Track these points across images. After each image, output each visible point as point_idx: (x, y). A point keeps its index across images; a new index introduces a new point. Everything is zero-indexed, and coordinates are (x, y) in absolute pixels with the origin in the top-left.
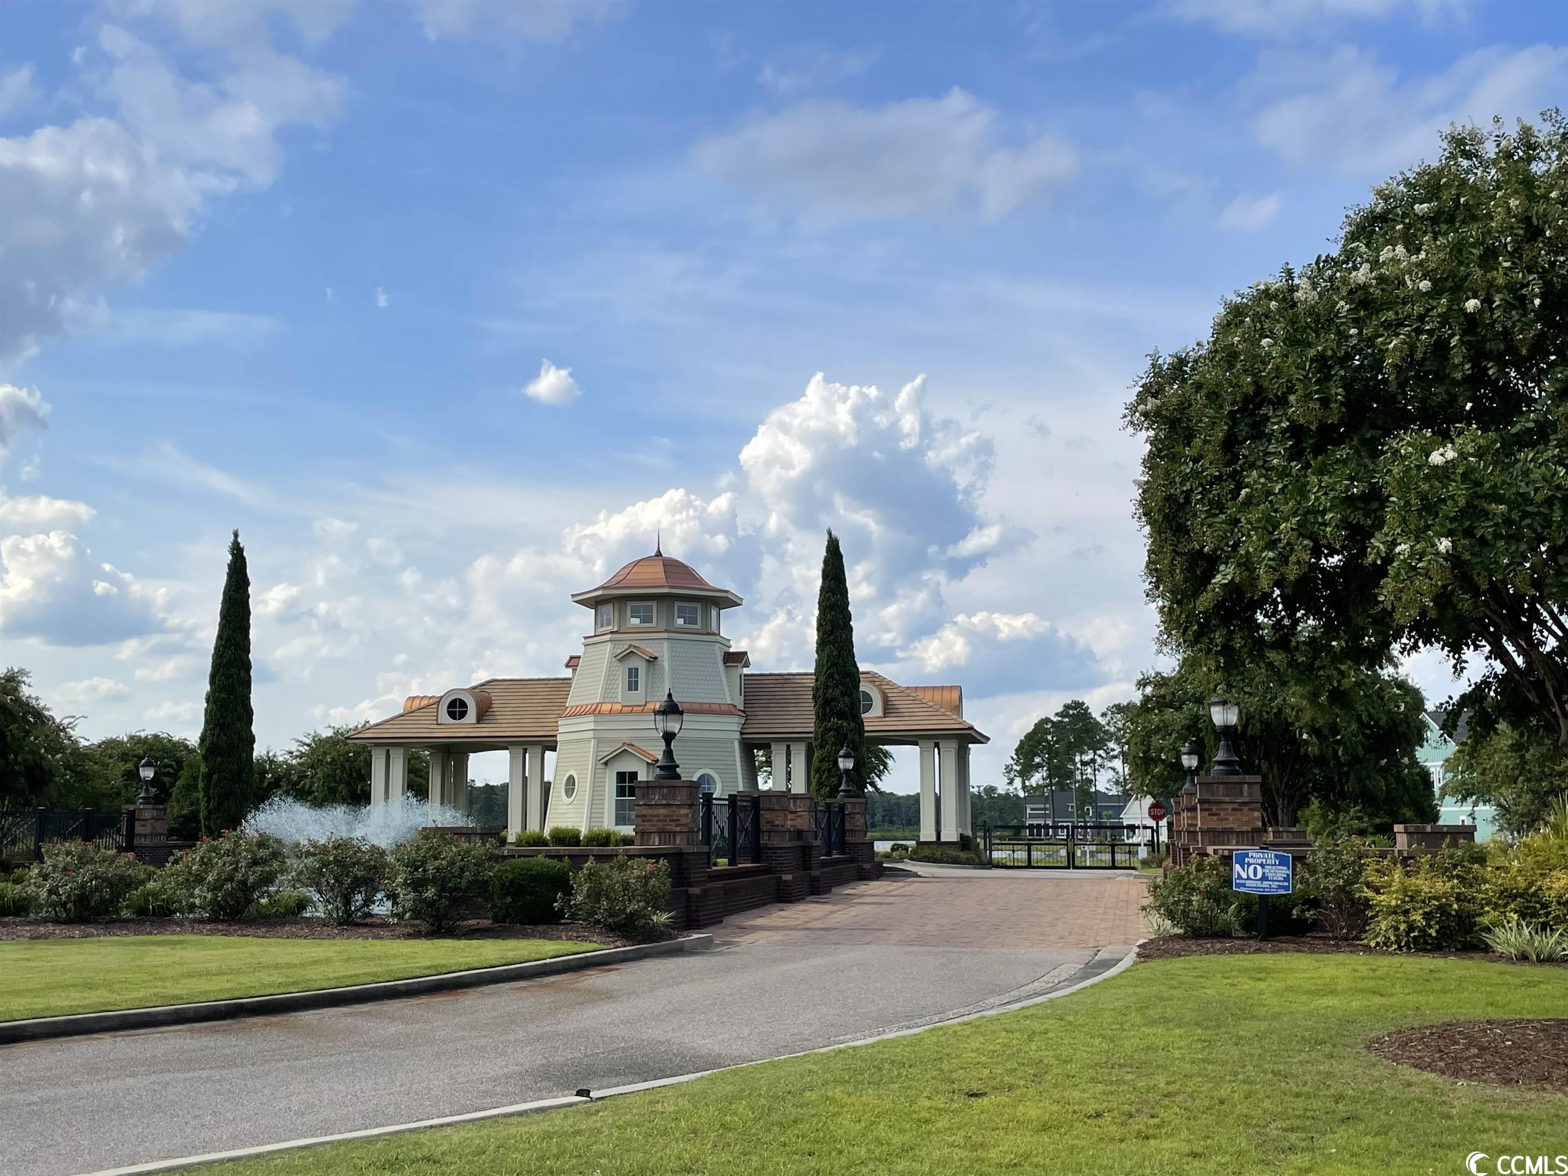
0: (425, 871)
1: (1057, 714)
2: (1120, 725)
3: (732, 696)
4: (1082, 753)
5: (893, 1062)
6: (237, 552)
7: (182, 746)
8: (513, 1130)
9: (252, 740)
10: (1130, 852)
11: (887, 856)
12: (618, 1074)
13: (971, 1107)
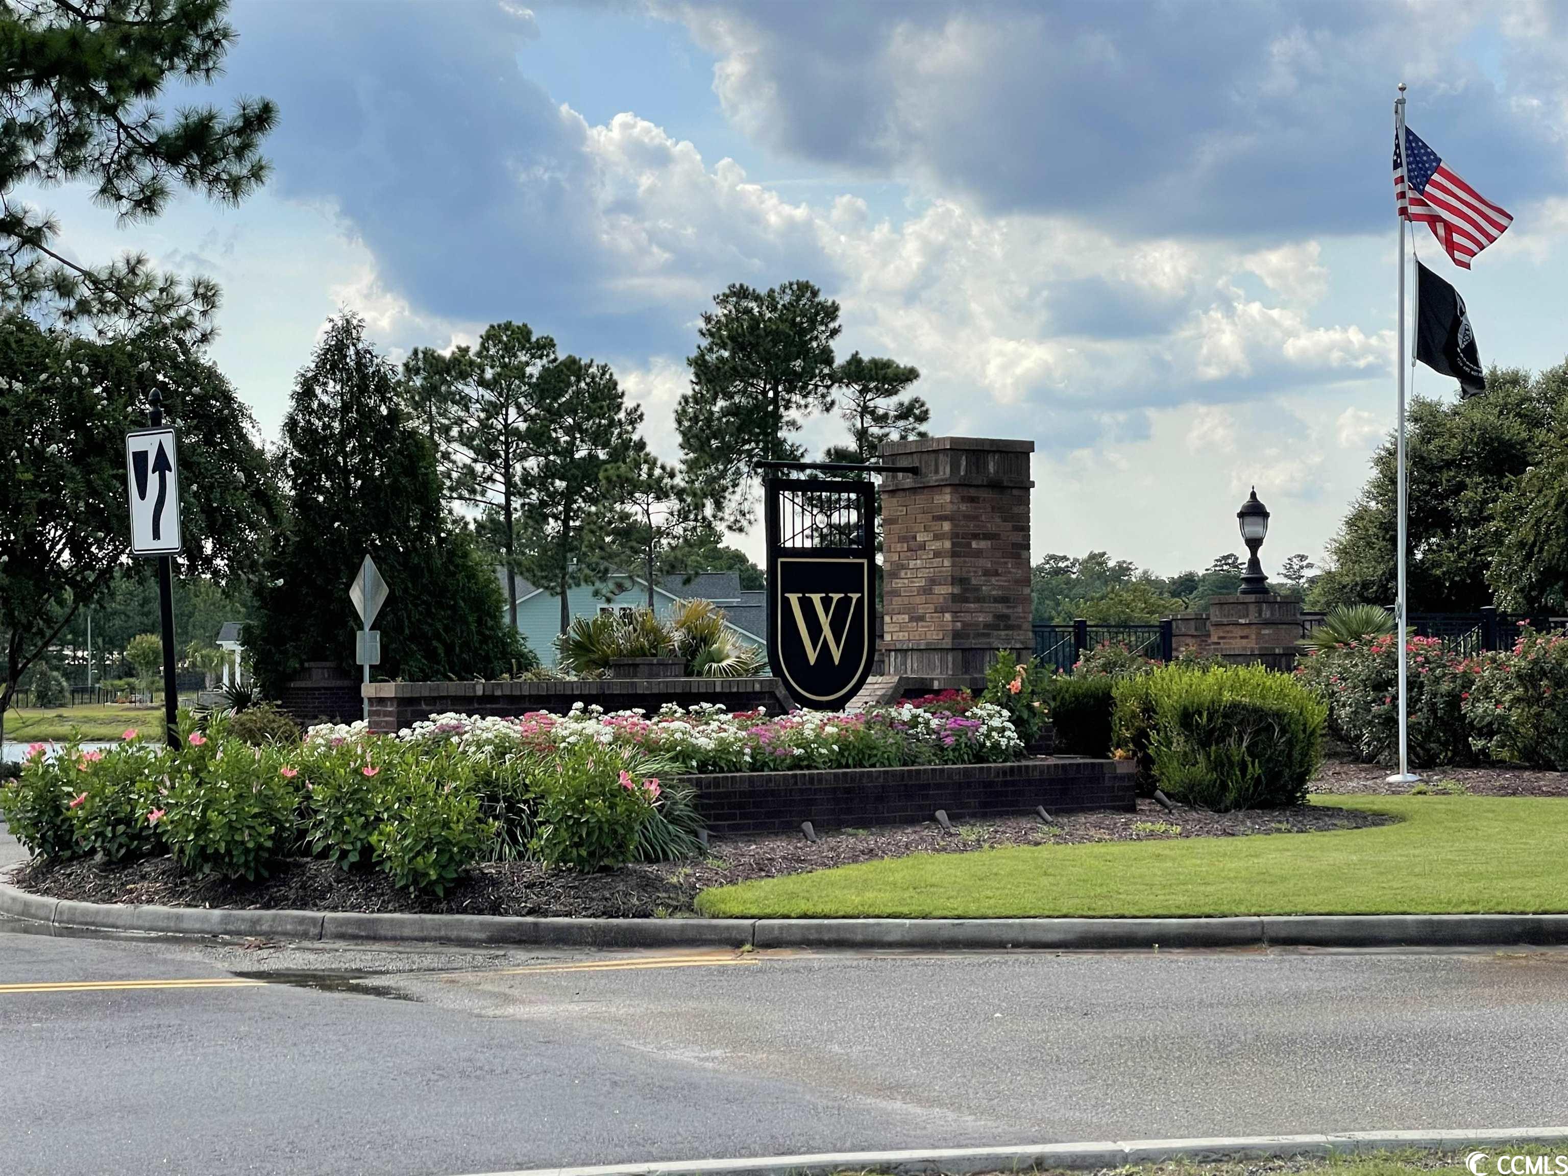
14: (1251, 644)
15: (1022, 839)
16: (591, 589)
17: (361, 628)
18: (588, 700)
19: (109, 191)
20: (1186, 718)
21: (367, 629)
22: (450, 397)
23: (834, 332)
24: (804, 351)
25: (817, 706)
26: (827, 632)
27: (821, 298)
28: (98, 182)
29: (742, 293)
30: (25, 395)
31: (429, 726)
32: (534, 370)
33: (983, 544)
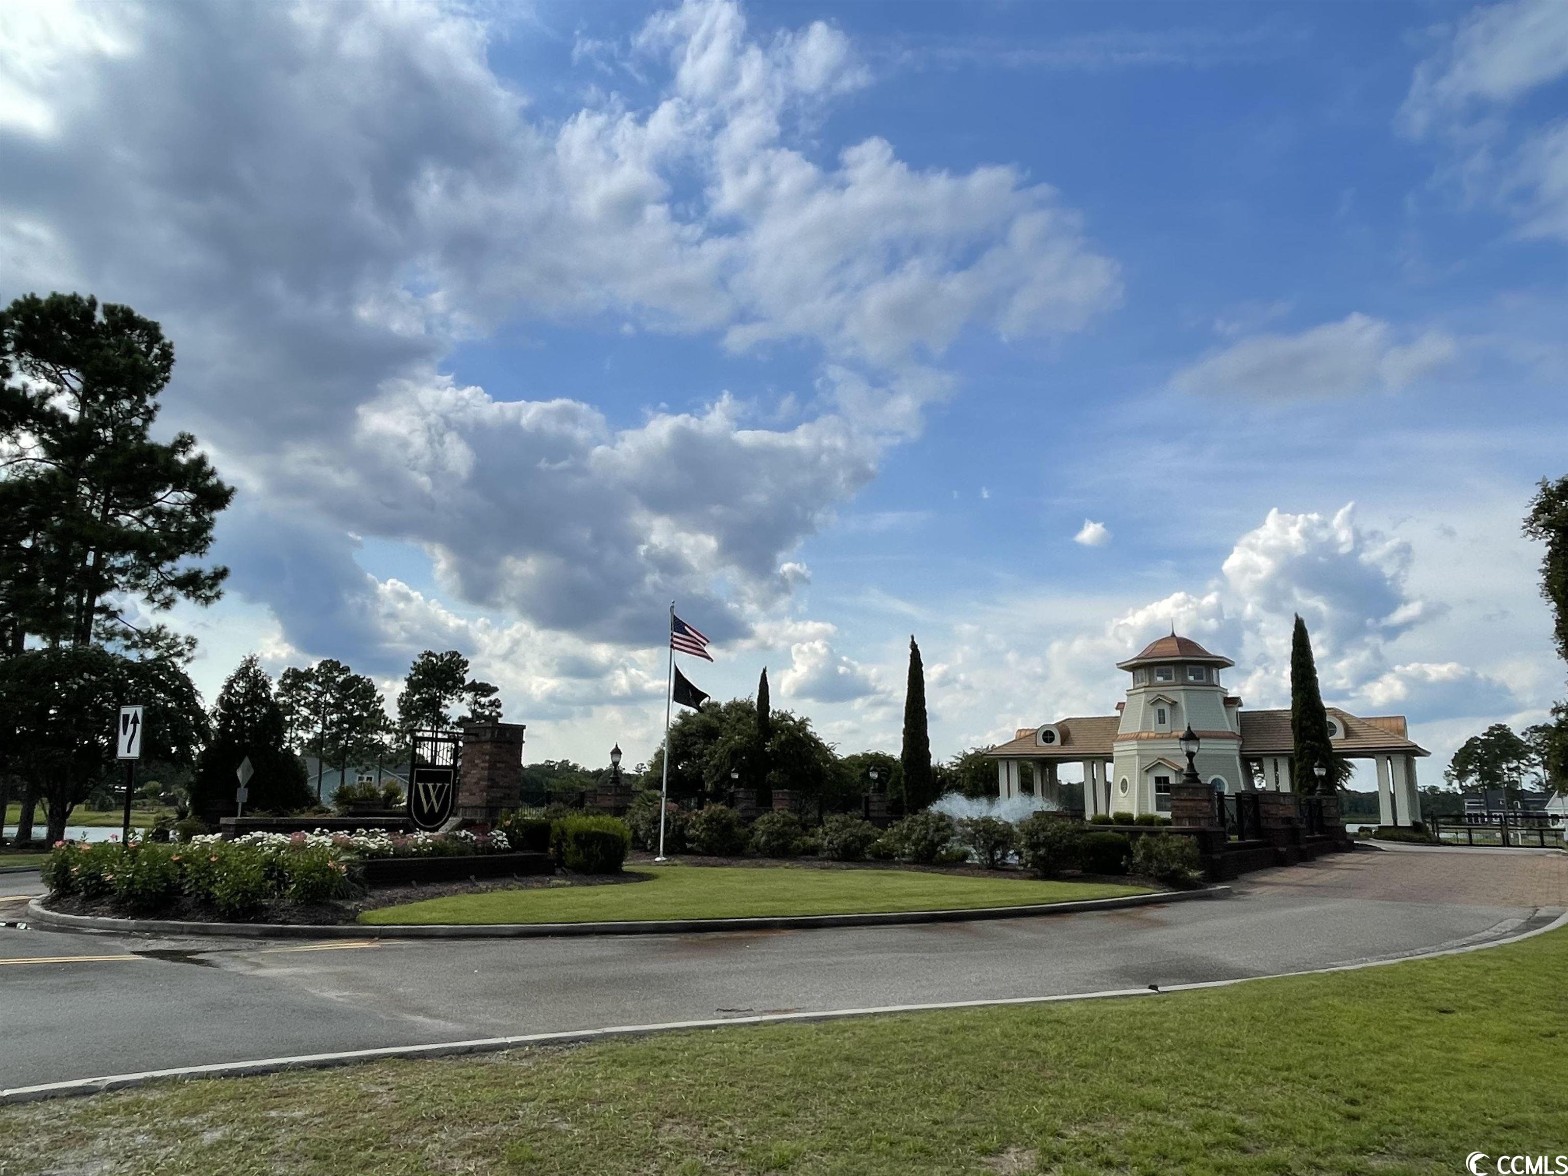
0: (1038, 838)
1: (1484, 734)
2: (1539, 741)
3: (1230, 725)
4: (1508, 762)
5: (1377, 984)
6: (914, 647)
7: (891, 759)
8: (1110, 1008)
9: (930, 756)
10: (1556, 836)
11: (1356, 835)
12: (1175, 977)
13: (1442, 1020)
14: (611, 803)
15: (505, 888)
16: (354, 769)
17: (240, 786)
18: (323, 827)
19: (150, 599)
20: (577, 837)
21: (242, 787)
22: (302, 688)
23: (466, 672)
24: (453, 678)
25: (425, 830)
26: (434, 799)
27: (461, 658)
28: (145, 594)
29: (430, 654)
30: (96, 682)
31: (249, 837)
32: (340, 679)
33: (502, 765)
